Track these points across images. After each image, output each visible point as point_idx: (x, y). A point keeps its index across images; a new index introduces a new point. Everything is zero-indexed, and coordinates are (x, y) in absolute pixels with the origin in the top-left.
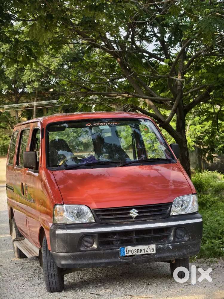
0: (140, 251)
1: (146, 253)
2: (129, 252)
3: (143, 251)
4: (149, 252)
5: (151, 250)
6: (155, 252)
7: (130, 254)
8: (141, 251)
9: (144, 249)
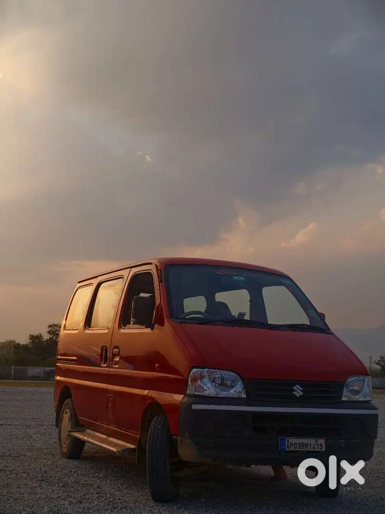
0: (305, 446)
1: (312, 449)
2: (291, 446)
3: (309, 446)
4: (316, 449)
5: (319, 447)
6: (324, 449)
7: (292, 449)
8: (307, 445)
9: (310, 444)
